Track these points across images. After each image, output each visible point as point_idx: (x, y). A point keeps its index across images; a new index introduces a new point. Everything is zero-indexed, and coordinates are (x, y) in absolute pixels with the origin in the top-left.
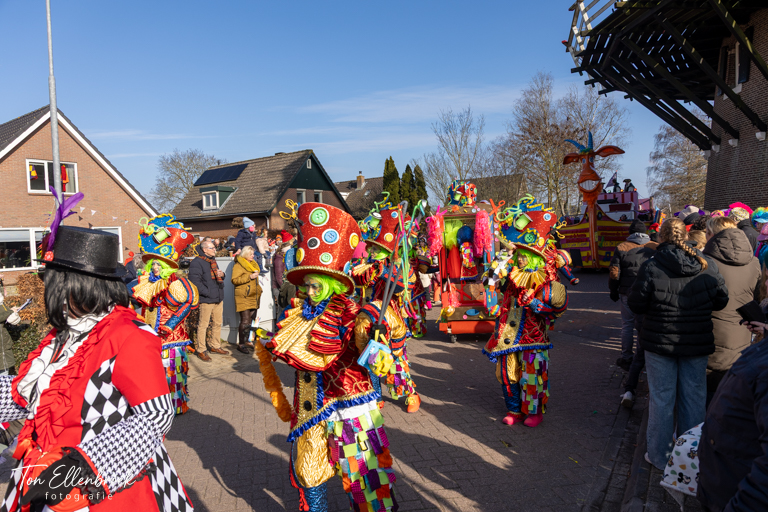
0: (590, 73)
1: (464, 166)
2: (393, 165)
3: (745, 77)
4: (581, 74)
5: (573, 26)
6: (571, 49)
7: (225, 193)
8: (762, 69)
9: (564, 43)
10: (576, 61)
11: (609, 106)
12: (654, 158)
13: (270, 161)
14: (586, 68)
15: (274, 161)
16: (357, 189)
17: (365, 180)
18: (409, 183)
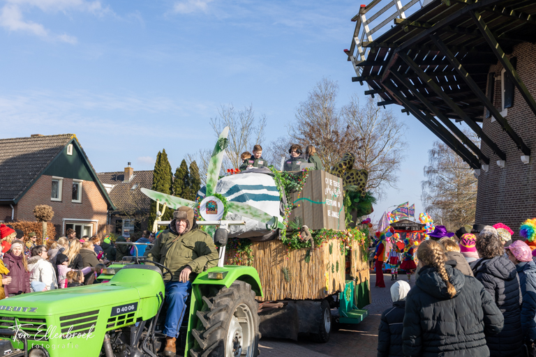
0: (370, 84)
3: (510, 102)
4: (362, 84)
5: (354, 36)
6: (352, 58)
9: (346, 51)
10: (357, 71)
11: (388, 119)
12: (428, 172)
13: (25, 143)
14: (366, 78)
15: (28, 143)
16: (124, 182)
17: (134, 172)
18: (184, 180)
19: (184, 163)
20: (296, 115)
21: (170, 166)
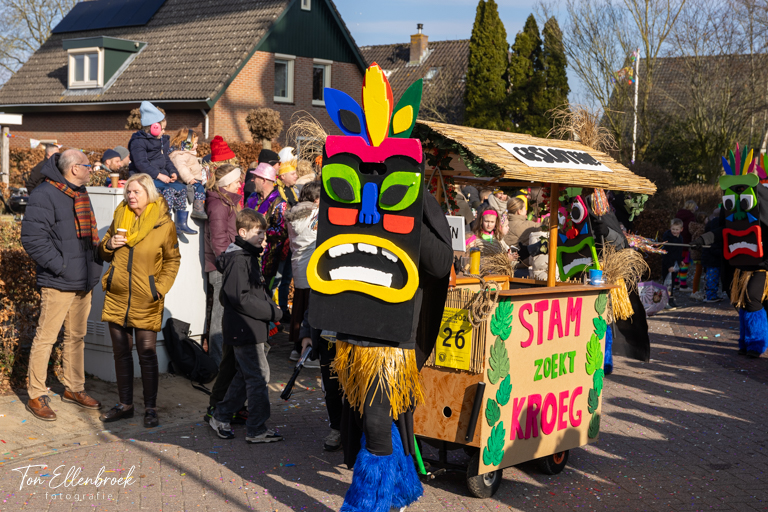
1: (658, 25)
2: (494, 15)
7: (116, 54)
16: (410, 64)
17: (430, 44)
18: (531, 58)
19: (531, 23)
21: (503, 29)
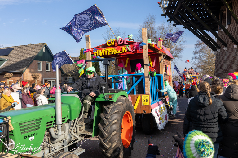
0: (169, 17)
3: (229, 22)
4: (166, 17)
6: (161, 6)
8: (236, 20)
9: (159, 3)
10: (163, 11)
13: (25, 47)
14: (167, 14)
15: (27, 47)
20: (138, 31)
